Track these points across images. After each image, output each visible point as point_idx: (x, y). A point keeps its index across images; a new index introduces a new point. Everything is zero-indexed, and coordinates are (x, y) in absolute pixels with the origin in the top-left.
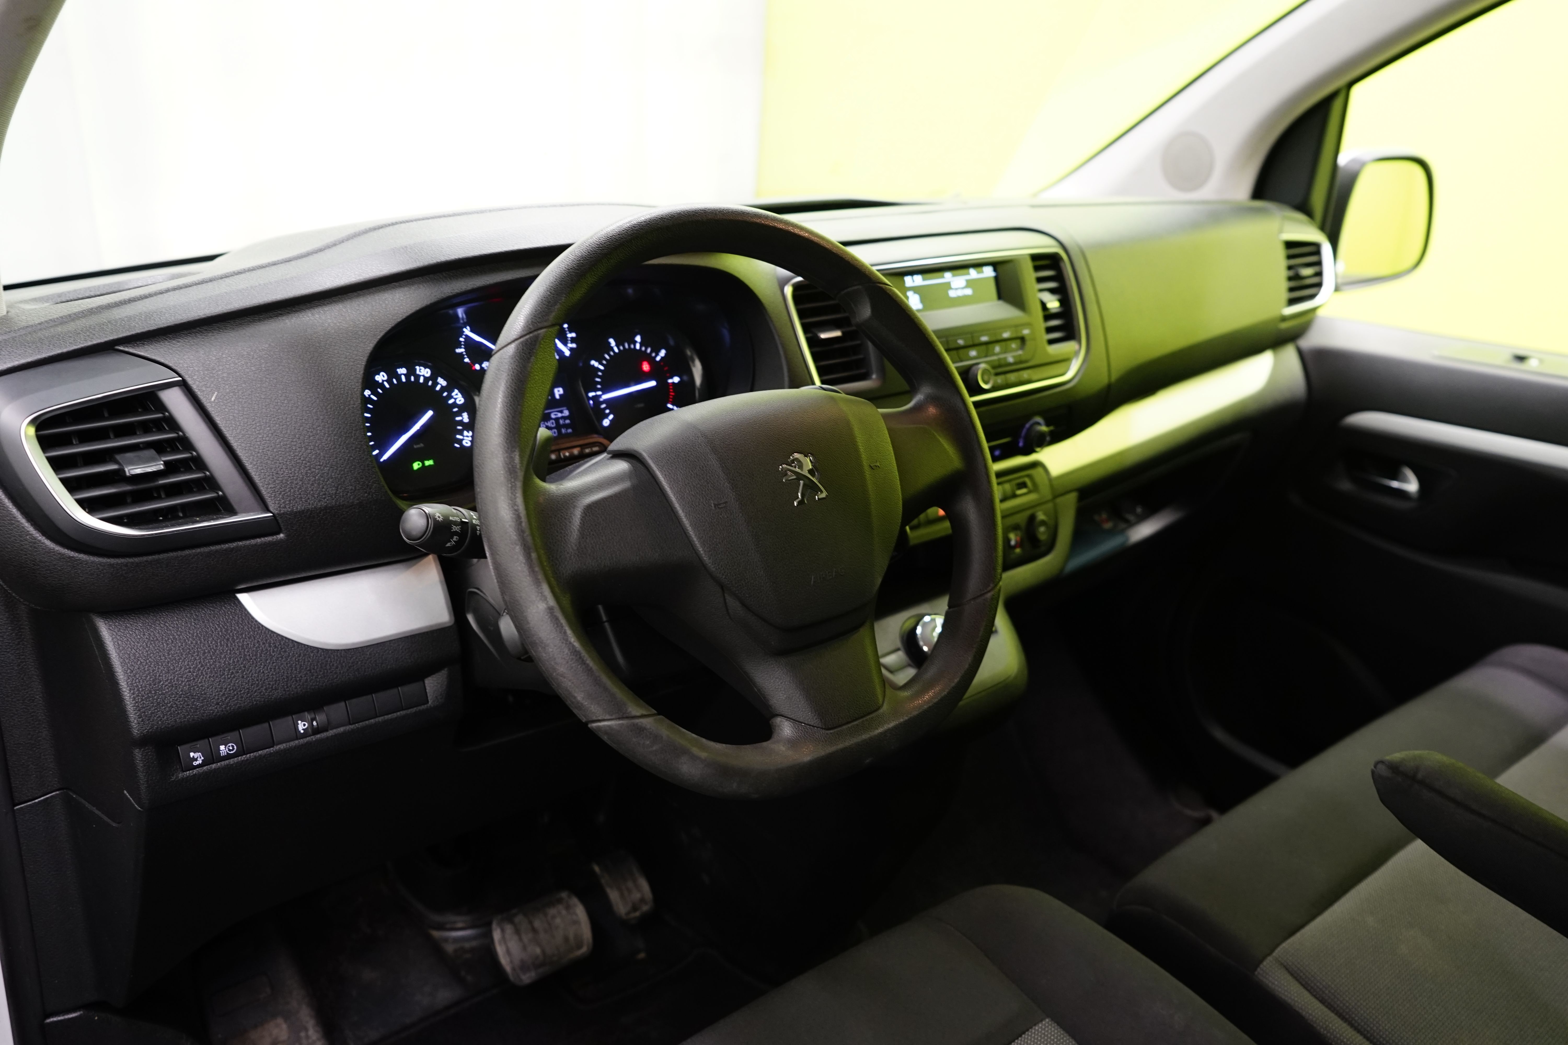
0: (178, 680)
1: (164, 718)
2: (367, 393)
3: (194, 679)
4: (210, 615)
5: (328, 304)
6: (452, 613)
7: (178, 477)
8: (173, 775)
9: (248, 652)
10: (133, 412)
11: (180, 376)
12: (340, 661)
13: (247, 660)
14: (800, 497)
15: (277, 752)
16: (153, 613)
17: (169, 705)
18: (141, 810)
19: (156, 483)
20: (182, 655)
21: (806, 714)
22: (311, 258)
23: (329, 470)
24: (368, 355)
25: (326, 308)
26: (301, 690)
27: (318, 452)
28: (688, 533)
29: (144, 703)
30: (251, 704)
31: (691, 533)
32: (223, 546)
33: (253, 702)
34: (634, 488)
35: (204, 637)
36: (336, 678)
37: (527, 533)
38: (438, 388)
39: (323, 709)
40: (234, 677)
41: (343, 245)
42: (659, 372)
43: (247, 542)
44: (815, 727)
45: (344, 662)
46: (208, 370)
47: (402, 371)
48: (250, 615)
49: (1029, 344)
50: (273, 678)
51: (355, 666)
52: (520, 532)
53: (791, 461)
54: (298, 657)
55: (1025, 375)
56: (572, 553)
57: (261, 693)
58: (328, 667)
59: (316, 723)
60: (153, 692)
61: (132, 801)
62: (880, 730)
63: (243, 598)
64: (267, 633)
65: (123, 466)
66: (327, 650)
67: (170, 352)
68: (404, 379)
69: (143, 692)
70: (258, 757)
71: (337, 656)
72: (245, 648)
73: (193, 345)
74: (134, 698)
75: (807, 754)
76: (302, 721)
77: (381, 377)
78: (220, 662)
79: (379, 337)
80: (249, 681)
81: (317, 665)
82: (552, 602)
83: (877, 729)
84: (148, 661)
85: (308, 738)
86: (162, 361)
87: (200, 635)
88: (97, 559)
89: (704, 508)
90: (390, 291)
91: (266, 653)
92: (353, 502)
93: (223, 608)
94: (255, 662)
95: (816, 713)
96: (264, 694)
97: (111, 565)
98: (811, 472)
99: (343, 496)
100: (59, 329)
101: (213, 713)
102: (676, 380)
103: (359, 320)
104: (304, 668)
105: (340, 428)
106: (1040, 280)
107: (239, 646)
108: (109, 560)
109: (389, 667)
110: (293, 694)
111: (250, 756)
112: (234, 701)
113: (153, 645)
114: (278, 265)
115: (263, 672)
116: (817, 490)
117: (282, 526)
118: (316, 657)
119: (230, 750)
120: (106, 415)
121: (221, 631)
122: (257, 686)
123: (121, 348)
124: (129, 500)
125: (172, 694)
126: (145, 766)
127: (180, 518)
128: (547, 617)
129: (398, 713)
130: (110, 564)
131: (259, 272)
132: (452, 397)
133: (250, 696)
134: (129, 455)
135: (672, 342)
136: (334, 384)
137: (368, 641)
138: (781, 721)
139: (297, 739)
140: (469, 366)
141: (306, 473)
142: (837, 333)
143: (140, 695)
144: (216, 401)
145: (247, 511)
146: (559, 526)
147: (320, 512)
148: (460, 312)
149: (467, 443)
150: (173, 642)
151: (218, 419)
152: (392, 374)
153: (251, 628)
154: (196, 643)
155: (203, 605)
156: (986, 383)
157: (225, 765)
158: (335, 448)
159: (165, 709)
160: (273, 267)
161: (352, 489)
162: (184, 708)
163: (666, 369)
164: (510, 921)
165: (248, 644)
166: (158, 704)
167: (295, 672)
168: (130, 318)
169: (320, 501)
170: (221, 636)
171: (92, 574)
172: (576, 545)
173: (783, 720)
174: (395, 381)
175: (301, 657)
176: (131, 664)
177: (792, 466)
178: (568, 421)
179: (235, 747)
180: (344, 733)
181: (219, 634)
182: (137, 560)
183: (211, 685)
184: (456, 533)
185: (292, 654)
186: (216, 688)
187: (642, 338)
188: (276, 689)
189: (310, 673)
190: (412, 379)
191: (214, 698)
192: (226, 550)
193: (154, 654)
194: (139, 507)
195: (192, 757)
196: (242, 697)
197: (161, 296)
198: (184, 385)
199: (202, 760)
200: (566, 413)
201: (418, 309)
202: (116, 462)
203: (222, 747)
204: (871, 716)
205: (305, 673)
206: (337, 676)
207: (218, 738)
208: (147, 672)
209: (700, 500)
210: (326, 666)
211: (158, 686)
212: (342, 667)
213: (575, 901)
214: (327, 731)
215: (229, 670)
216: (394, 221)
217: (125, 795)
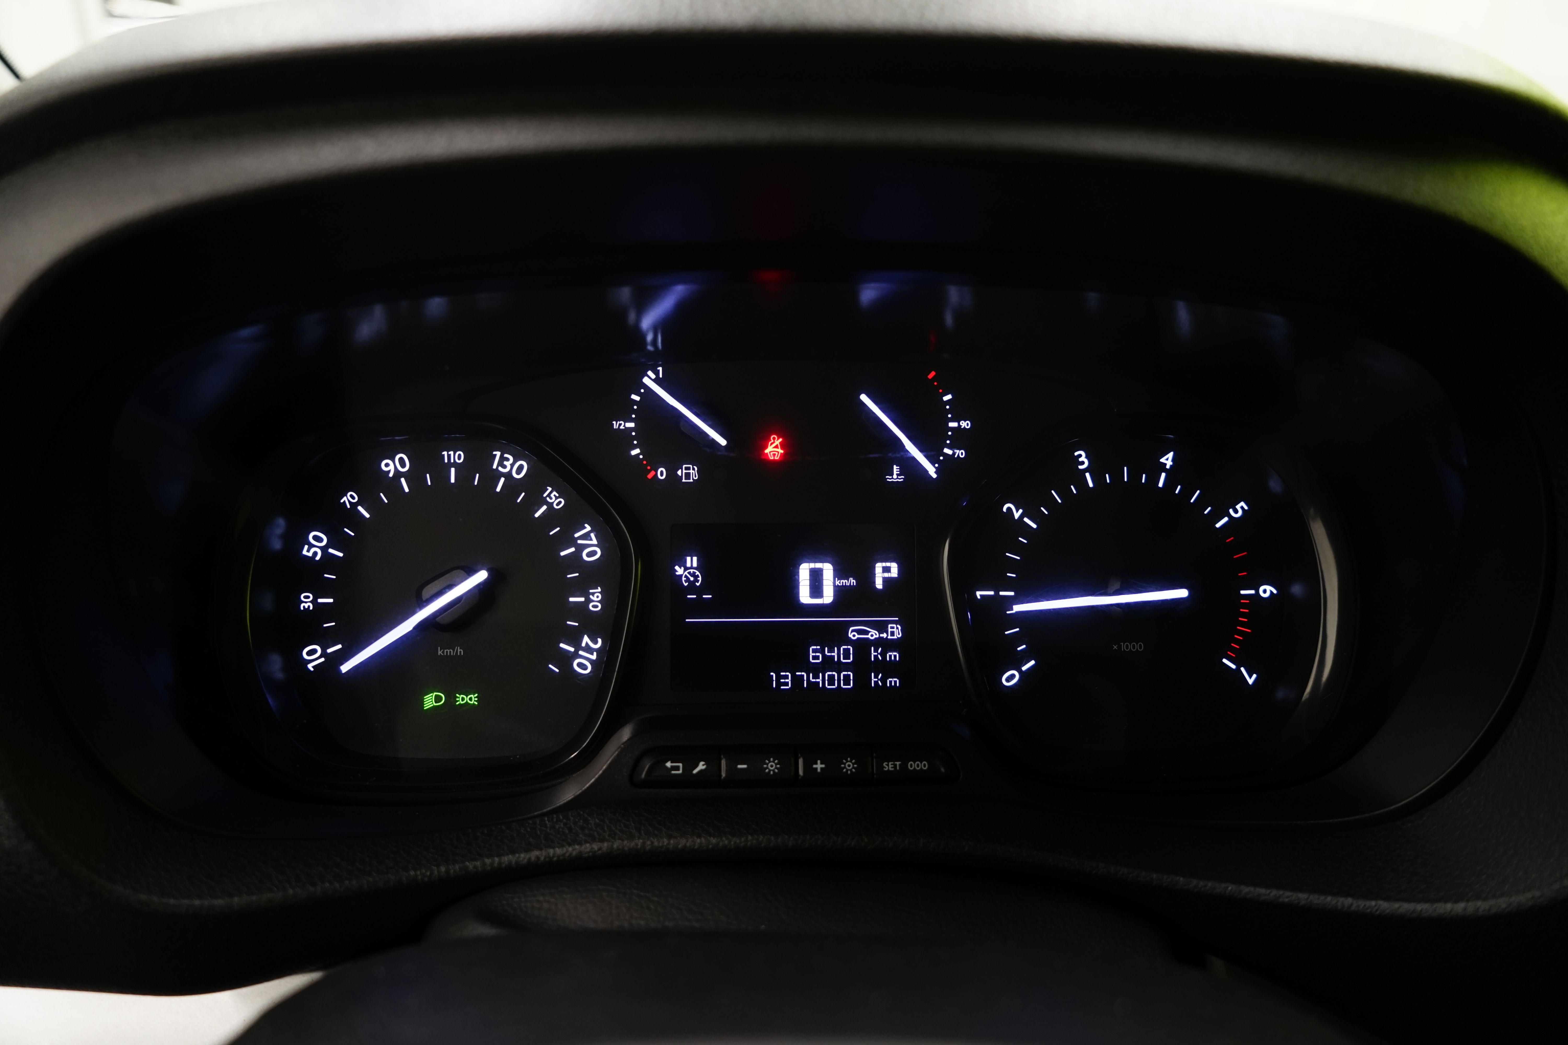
38: (541, 512)
47: (454, 456)
68: (453, 477)
77: (394, 464)
102: (1267, 591)
132: (573, 542)
135: (1274, 485)
140: (639, 468)
149: (584, 665)
152: (426, 460)
163: (1238, 556)
174: (428, 479)
178: (893, 655)
187: (1179, 460)
190: (477, 477)
200: (896, 632)
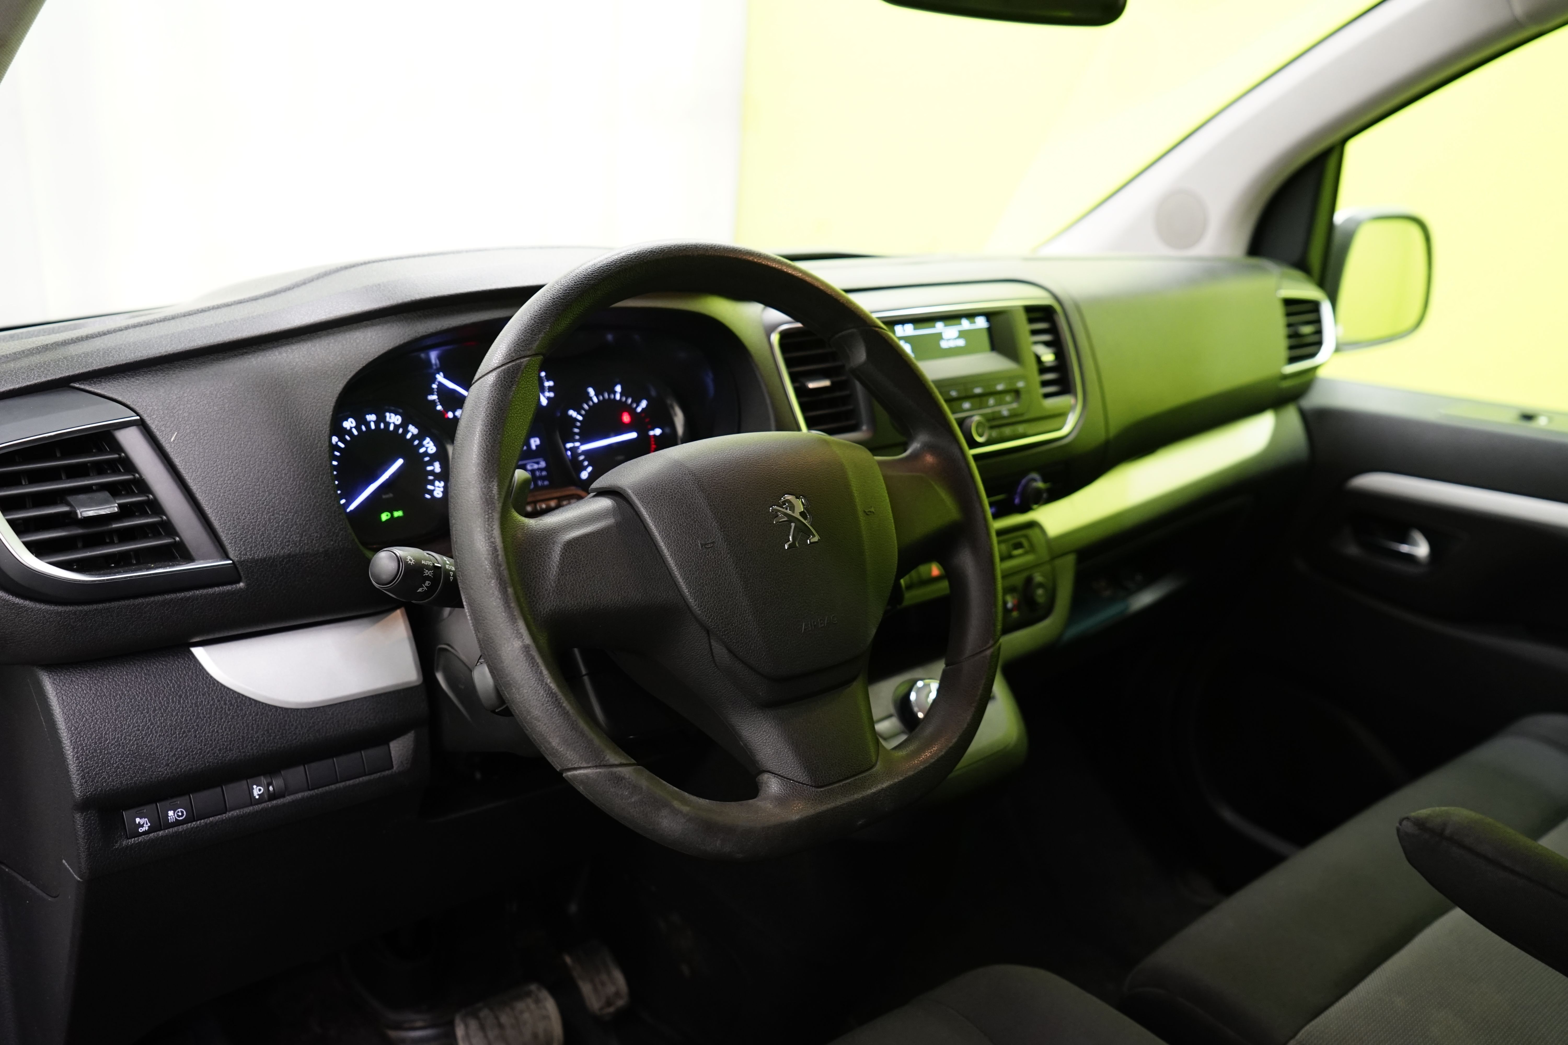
0: (125, 739)
1: (109, 779)
2: (335, 439)
3: (143, 738)
4: (162, 669)
5: (296, 342)
6: (420, 669)
7: (133, 521)
8: (116, 842)
9: (202, 709)
10: (87, 452)
11: (138, 415)
12: (300, 721)
13: (200, 718)
14: (791, 540)
15: (229, 819)
16: (101, 666)
17: (115, 766)
18: (81, 880)
19: (110, 527)
20: (130, 712)
21: (796, 772)
22: (278, 296)
23: (293, 516)
24: (337, 395)
25: (294, 347)
26: (258, 752)
27: (283, 496)
28: (674, 573)
29: (88, 763)
30: (203, 766)
31: (676, 573)
32: (178, 595)
33: (205, 764)
34: (618, 525)
35: (155, 693)
36: (296, 739)
37: (503, 567)
38: (409, 436)
39: (280, 772)
40: (186, 736)
41: (312, 284)
42: (640, 423)
43: (205, 591)
44: (805, 784)
45: (304, 722)
46: (167, 409)
47: (371, 418)
48: (205, 670)
49: (1024, 396)
50: (227, 738)
51: (316, 727)
52: (496, 565)
53: (783, 502)
54: (255, 716)
55: (1021, 429)
56: (550, 590)
57: (214, 754)
58: (287, 727)
59: (272, 789)
60: (98, 751)
61: (71, 871)
62: (874, 790)
63: (198, 652)
64: (223, 690)
65: (75, 509)
66: (287, 709)
67: (128, 390)
68: (373, 426)
69: (88, 752)
70: (209, 823)
71: (297, 715)
72: (199, 705)
73: (153, 383)
74: (77, 757)
75: (797, 812)
76: (257, 786)
77: (349, 424)
78: (171, 720)
79: (349, 377)
80: (202, 741)
81: (275, 725)
82: (528, 640)
83: (870, 789)
84: (94, 718)
85: (263, 805)
86: (120, 399)
87: (150, 691)
88: (43, 607)
89: (690, 548)
90: (361, 330)
91: (221, 711)
92: (318, 550)
93: (176, 662)
94: (209, 720)
95: (806, 770)
96: (217, 756)
97: (59, 614)
98: (802, 514)
99: (308, 544)
100: (12, 365)
101: (162, 774)
102: (658, 432)
103: (328, 360)
104: (262, 728)
105: (306, 472)
106: (1034, 332)
107: (192, 703)
108: (56, 608)
109: (352, 728)
110: (249, 756)
111: (200, 823)
112: (185, 762)
113: (100, 701)
114: (245, 304)
115: (217, 732)
116: (808, 533)
117: (242, 575)
118: (274, 716)
119: (178, 816)
120: (58, 455)
121: (174, 687)
122: (210, 747)
123: (77, 385)
124: (80, 545)
125: (119, 754)
126: (86, 831)
127: (134, 565)
128: (522, 656)
129: (361, 779)
130: (58, 612)
131: (224, 310)
132: (423, 446)
133: (203, 757)
134: (82, 497)
135: (653, 393)
136: (301, 425)
137: (331, 700)
138: (768, 778)
139: (251, 805)
140: (442, 414)
141: (269, 519)
142: (826, 383)
143: (84, 754)
144: (176, 442)
145: (205, 558)
146: (537, 561)
147: (283, 561)
148: (433, 356)
149: (438, 493)
150: (121, 698)
151: (177, 461)
152: (361, 421)
153: (205, 684)
154: (147, 699)
155: (155, 660)
156: (981, 435)
157: (173, 833)
158: (301, 492)
159: (111, 769)
160: (239, 306)
161: (317, 537)
162: (131, 768)
163: (647, 420)
164: (476, 1016)
165: (202, 701)
166: (104, 764)
167: (252, 732)
168: (86, 355)
169: (283, 548)
170: (173, 693)
171: (37, 623)
172: (555, 582)
173: (770, 776)
174: (364, 428)
175: (258, 717)
176: (75, 720)
177: (783, 508)
178: (544, 473)
179: (185, 813)
180: (303, 799)
181: (171, 690)
182: (86, 608)
183: (161, 744)
184: (428, 578)
185: (249, 713)
186: (166, 748)
187: (622, 388)
188: (231, 750)
189: (268, 733)
190: (382, 426)
191: (164, 759)
192: (182, 599)
193: (101, 710)
194: (90, 552)
195: (137, 823)
196: (194, 758)
197: (120, 333)
198: (142, 425)
199: (149, 827)
200: (543, 464)
201: (391, 348)
202: (68, 504)
203: (171, 813)
204: (864, 775)
205: (262, 733)
206: (297, 737)
207: (167, 803)
208: (93, 730)
209: (686, 538)
210: (284, 726)
211: (104, 745)
212: (302, 727)
213: (544, 994)
214: (284, 796)
215: (181, 729)
216: (367, 261)
217: (64, 864)
